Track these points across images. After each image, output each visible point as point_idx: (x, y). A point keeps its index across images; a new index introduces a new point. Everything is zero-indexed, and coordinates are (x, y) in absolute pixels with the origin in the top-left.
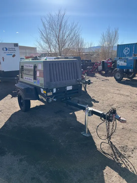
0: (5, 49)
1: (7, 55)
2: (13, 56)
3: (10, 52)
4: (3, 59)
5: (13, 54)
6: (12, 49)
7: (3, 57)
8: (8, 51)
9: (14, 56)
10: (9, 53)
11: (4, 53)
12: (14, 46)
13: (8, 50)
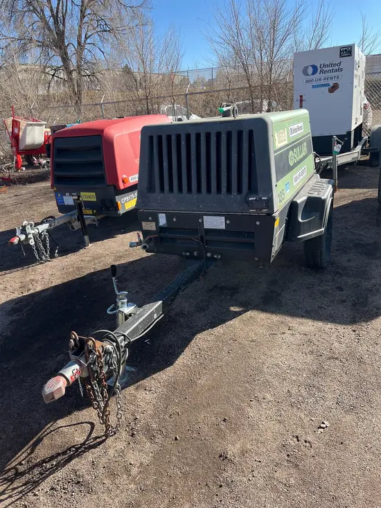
0: (310, 70)
1: (313, 87)
2: (332, 87)
3: (323, 76)
4: (301, 101)
5: (331, 83)
6: (331, 68)
7: (301, 96)
8: (317, 75)
9: (334, 88)
10: (320, 79)
11: (307, 82)
12: (341, 55)
13: (319, 71)
